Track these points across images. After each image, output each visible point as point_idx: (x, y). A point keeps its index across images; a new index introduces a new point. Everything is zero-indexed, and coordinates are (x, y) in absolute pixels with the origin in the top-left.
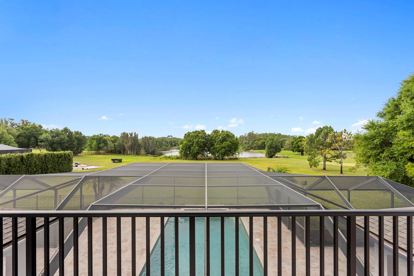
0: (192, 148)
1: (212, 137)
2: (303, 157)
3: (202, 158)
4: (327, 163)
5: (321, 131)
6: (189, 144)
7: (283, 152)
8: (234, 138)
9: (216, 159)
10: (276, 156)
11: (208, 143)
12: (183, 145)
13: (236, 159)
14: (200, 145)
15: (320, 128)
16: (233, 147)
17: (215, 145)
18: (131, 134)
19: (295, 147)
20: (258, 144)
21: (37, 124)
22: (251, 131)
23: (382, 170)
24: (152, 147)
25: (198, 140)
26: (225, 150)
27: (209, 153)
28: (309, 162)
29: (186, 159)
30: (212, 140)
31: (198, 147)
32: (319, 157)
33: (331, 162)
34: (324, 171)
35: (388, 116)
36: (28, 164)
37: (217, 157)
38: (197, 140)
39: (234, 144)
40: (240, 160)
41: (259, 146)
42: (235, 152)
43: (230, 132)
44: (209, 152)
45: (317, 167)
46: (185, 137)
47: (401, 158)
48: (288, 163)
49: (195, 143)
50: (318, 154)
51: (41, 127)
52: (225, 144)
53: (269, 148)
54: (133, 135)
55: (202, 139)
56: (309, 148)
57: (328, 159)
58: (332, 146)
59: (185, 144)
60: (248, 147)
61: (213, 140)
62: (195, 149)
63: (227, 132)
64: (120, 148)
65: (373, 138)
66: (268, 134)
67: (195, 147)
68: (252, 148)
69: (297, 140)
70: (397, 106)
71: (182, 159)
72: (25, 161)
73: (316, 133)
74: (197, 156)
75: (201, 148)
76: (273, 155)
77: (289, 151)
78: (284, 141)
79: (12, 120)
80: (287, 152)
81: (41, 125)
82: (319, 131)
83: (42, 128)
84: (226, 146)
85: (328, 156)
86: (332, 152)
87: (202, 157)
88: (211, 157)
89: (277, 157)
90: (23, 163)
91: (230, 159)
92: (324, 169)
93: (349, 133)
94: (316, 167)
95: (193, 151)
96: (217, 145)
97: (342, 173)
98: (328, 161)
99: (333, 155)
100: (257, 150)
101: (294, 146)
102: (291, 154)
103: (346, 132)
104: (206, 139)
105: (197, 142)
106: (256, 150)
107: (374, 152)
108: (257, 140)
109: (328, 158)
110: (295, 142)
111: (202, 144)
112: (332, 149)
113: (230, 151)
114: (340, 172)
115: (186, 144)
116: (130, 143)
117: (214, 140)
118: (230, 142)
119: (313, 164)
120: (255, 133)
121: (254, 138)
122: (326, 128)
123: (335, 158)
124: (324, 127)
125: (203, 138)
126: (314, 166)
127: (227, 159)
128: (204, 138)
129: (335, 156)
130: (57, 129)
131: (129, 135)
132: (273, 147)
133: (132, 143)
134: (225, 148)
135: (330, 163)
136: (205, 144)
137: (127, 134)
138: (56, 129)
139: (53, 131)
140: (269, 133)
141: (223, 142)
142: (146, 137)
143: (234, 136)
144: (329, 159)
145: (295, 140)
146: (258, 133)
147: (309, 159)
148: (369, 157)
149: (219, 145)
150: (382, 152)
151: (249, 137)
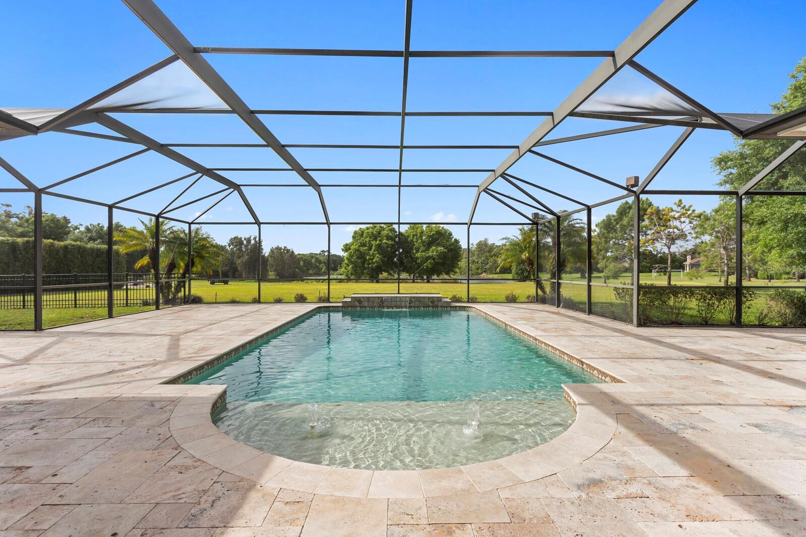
0: (368, 258)
1: (409, 238)
6: (362, 251)
8: (452, 240)
9: (415, 281)
12: (351, 252)
13: (455, 282)
14: (385, 252)
16: (450, 256)
17: (412, 252)
18: (249, 240)
20: (496, 263)
21: (59, 216)
24: (290, 266)
25: (380, 242)
26: (434, 263)
30: (407, 242)
31: (379, 255)
36: (27, 261)
37: (417, 277)
38: (378, 242)
39: (451, 250)
42: (453, 267)
46: (354, 237)
49: (373, 248)
51: (67, 221)
52: (433, 251)
54: (253, 242)
55: (388, 239)
59: (353, 250)
60: (478, 269)
61: (409, 243)
62: (374, 260)
64: (226, 266)
67: (375, 255)
68: (485, 272)
72: (21, 254)
74: (378, 275)
75: (385, 259)
76: (527, 277)
79: (8, 207)
81: (67, 218)
83: (70, 222)
84: (436, 255)
88: (407, 279)
90: (15, 258)
91: (444, 282)
93: (687, 207)
96: (417, 252)
103: (682, 205)
104: (395, 241)
105: (378, 247)
106: (493, 274)
108: (495, 255)
111: (388, 250)
113: (444, 265)
115: (356, 251)
116: (246, 257)
117: (412, 242)
120: (490, 242)
121: (490, 251)
125: (389, 237)
127: (437, 281)
128: (391, 238)
130: (99, 224)
131: (245, 242)
133: (249, 258)
134: (434, 260)
137: (241, 240)
138: (97, 224)
139: (90, 227)
141: (429, 246)
142: (278, 248)
146: (495, 244)
149: (422, 252)
151: (479, 250)
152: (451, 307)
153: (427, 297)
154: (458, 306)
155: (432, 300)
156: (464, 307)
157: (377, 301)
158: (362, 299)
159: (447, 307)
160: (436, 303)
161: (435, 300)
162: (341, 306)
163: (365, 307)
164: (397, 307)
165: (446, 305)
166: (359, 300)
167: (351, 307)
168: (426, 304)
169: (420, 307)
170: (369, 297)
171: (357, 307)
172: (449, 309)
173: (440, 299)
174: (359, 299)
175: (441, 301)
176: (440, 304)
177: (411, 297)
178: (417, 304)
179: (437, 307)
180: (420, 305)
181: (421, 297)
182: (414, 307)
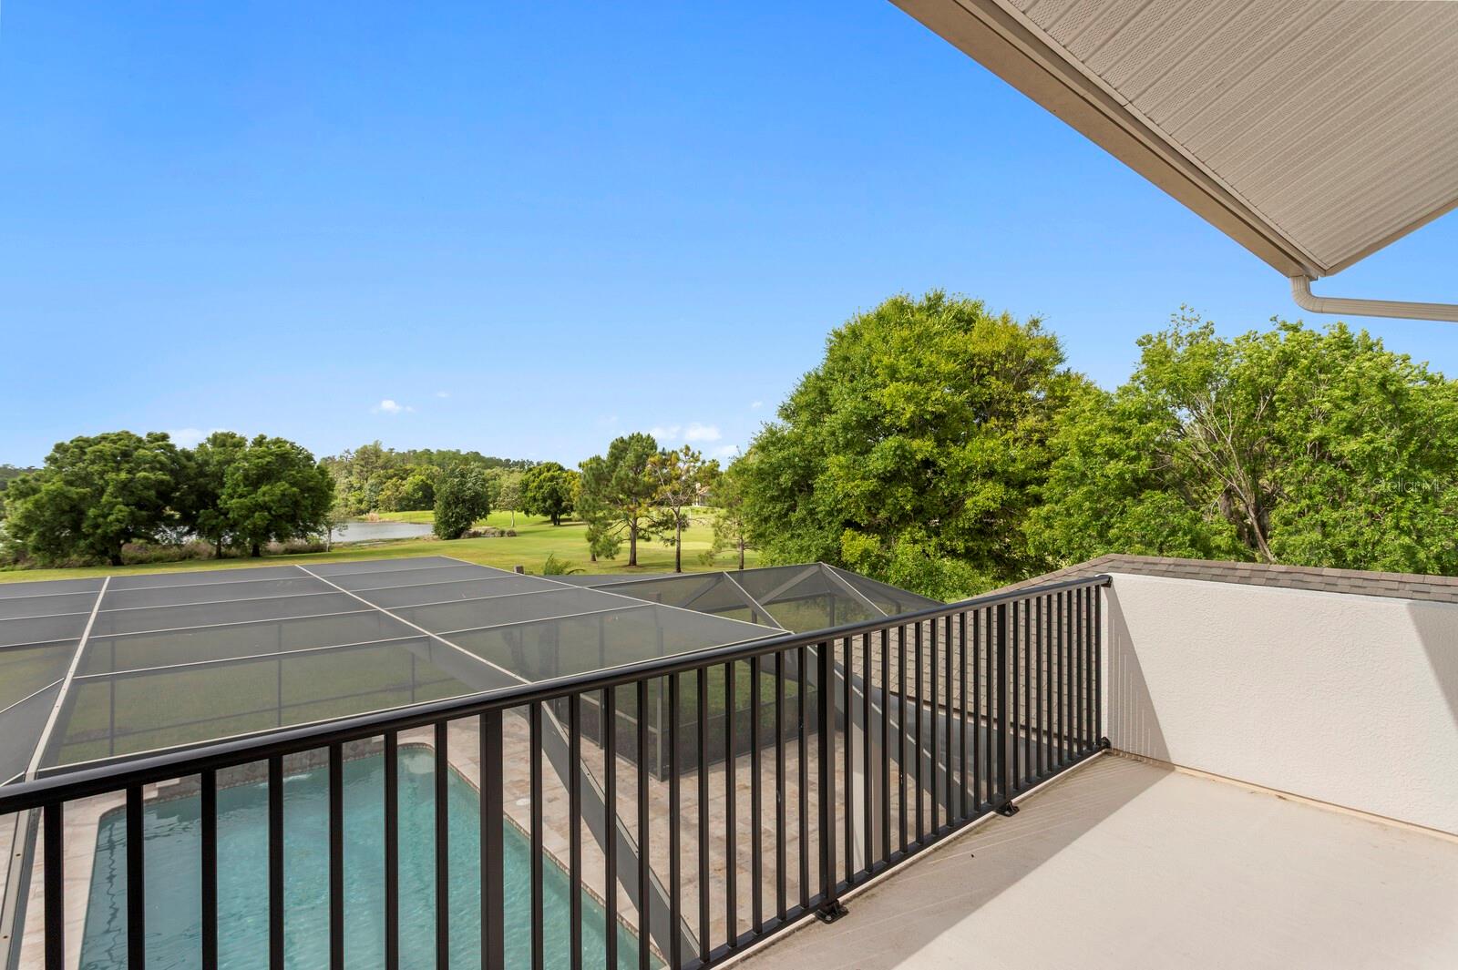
0: (92, 512)
1: (206, 463)
2: (559, 530)
3: (144, 555)
4: (640, 544)
5: (625, 450)
6: (75, 496)
7: (499, 517)
8: (312, 467)
9: (220, 557)
10: (472, 530)
11: (178, 490)
12: (39, 498)
13: (318, 550)
14: (140, 498)
15: (622, 440)
16: (308, 502)
17: (219, 498)
19: (535, 499)
20: (398, 490)
22: (370, 443)
23: (800, 551)
25: (129, 476)
26: (270, 517)
27: (189, 533)
28: (589, 544)
29: (50, 565)
30: (202, 474)
31: (127, 505)
32: (618, 528)
33: (648, 540)
34: (633, 568)
35: (805, 416)
37: (229, 547)
38: (123, 475)
39: (310, 489)
40: (334, 551)
41: (403, 499)
42: (316, 523)
43: (292, 445)
44: (187, 528)
45: (615, 556)
47: (829, 523)
48: (519, 554)
49: (110, 489)
50: (616, 518)
52: (265, 493)
53: (448, 505)
55: (153, 469)
56: (590, 501)
57: (643, 532)
58: (656, 492)
59: (47, 494)
60: (360, 501)
61: (207, 476)
62: (111, 518)
63: (278, 442)
65: (775, 472)
66: (435, 452)
67: (112, 506)
68: (375, 507)
69: (542, 477)
70: (822, 393)
71: (19, 566)
73: (612, 455)
74: (121, 546)
75: (144, 513)
76: (462, 530)
77: (515, 512)
78: (495, 479)
80: (507, 514)
82: (619, 449)
84: (273, 501)
85: (643, 523)
86: (655, 514)
87: (146, 549)
88: (197, 550)
89: (476, 535)
91: (294, 552)
92: (633, 562)
94: (613, 558)
95: (97, 526)
96: (232, 497)
97: (679, 570)
98: (643, 537)
99: (656, 520)
100: (396, 511)
101: (530, 494)
102: (522, 522)
103: (690, 454)
104: (172, 472)
105: (124, 487)
106: (391, 511)
107: (778, 507)
108: (395, 475)
109: (641, 529)
110: (535, 484)
111: (153, 493)
112: (655, 502)
113: (292, 519)
114: (675, 570)
115: (56, 497)
117: (214, 475)
118: (290, 483)
119: (603, 549)
122: (637, 438)
123: (661, 528)
124: (632, 438)
125: (155, 465)
126: (607, 557)
127: (275, 553)
128: (163, 467)
129: (660, 524)
132: (464, 501)
134: (269, 510)
135: (647, 543)
136: (164, 493)
140: (439, 452)
141: (259, 483)
143: (309, 458)
144: (645, 531)
145: (534, 475)
146: (396, 451)
147: (591, 536)
148: (766, 520)
149: (241, 496)
150: (793, 508)
151: (363, 463)
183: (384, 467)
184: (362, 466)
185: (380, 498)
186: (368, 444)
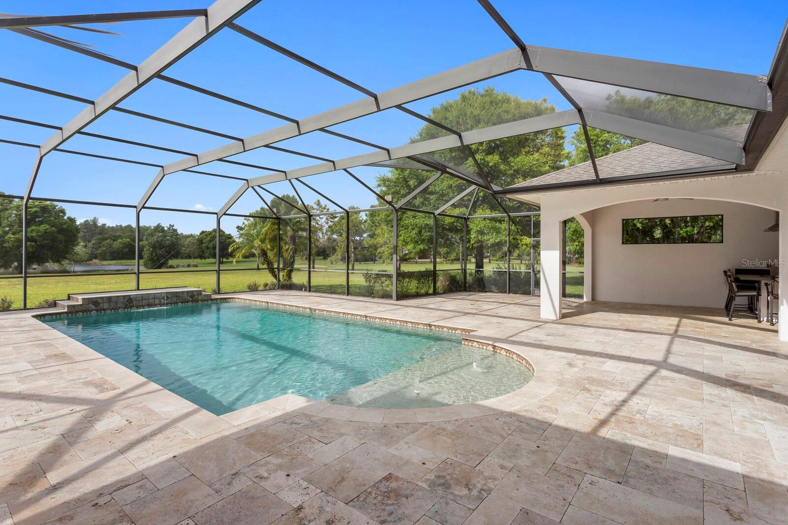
10: (169, 264)
16: (62, 238)
19: (208, 248)
20: (110, 247)
26: (36, 246)
41: (114, 252)
42: (66, 253)
53: (154, 249)
76: (162, 264)
84: (38, 236)
89: (171, 267)
91: (48, 272)
100: (110, 260)
101: (204, 245)
106: (107, 260)
108: (109, 238)
110: (207, 240)
113: (51, 249)
120: (100, 223)
132: (164, 247)
134: (35, 242)
145: (206, 235)
146: (107, 225)
151: (86, 230)
152: (212, 300)
153: (186, 291)
154: (220, 299)
155: (192, 294)
156: (225, 299)
157: (122, 300)
158: (100, 301)
159: (207, 300)
160: (196, 297)
161: (195, 294)
162: (65, 313)
163: (104, 310)
164: (149, 305)
165: (206, 299)
166: (95, 302)
167: (81, 311)
168: (185, 299)
169: (177, 303)
170: (110, 298)
171: (92, 311)
172: (210, 302)
173: (199, 293)
174: (95, 300)
175: (201, 294)
176: (200, 298)
177: (166, 293)
178: (174, 300)
179: (197, 301)
180: (178, 301)
181: (179, 292)
182: (170, 303)
183: (100, 234)
184: (85, 232)
185: (98, 252)
186: (89, 219)
